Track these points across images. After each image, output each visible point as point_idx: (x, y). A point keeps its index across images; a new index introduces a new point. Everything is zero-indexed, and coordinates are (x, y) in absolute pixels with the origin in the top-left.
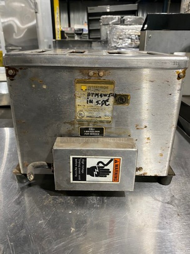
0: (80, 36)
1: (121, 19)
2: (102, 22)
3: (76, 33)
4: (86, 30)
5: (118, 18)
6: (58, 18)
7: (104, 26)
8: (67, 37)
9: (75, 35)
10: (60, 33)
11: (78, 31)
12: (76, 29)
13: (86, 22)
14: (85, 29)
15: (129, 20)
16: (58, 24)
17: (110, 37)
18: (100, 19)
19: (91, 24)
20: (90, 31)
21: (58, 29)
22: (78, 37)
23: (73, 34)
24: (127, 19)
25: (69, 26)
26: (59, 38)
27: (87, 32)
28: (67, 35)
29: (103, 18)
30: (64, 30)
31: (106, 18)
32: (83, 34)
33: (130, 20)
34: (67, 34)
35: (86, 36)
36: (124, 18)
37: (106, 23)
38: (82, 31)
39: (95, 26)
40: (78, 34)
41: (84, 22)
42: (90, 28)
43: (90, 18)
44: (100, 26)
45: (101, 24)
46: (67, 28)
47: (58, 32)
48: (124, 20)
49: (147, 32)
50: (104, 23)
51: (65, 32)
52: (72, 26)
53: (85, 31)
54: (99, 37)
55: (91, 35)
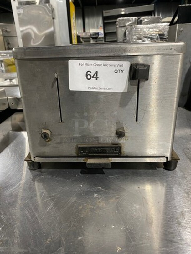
0: (96, 40)
1: (138, 20)
2: (119, 24)
3: (92, 37)
4: (102, 34)
5: (135, 19)
6: (74, 23)
7: (120, 28)
8: (83, 42)
9: (91, 39)
10: (76, 37)
11: (93, 35)
12: (91, 33)
13: (101, 26)
14: (100, 33)
15: (146, 20)
16: (74, 29)
17: (129, 38)
18: (116, 22)
19: (106, 27)
20: (105, 34)
21: (75, 34)
22: (93, 41)
23: (89, 38)
24: (144, 20)
25: (84, 31)
26: (75, 42)
27: (103, 36)
28: (82, 40)
29: (120, 20)
30: (79, 35)
31: (123, 20)
32: (98, 38)
33: (148, 20)
34: (83, 38)
35: (102, 39)
36: (141, 19)
37: (122, 25)
38: (97, 34)
39: (111, 29)
40: (93, 38)
41: (99, 26)
42: (106, 32)
43: (105, 22)
44: (117, 28)
45: (118, 26)
46: (82, 33)
47: (75, 36)
48: (141, 21)
49: (178, 25)
50: (120, 26)
51: (81, 37)
52: (87, 31)
53: (100, 35)
54: (116, 39)
55: (106, 38)
